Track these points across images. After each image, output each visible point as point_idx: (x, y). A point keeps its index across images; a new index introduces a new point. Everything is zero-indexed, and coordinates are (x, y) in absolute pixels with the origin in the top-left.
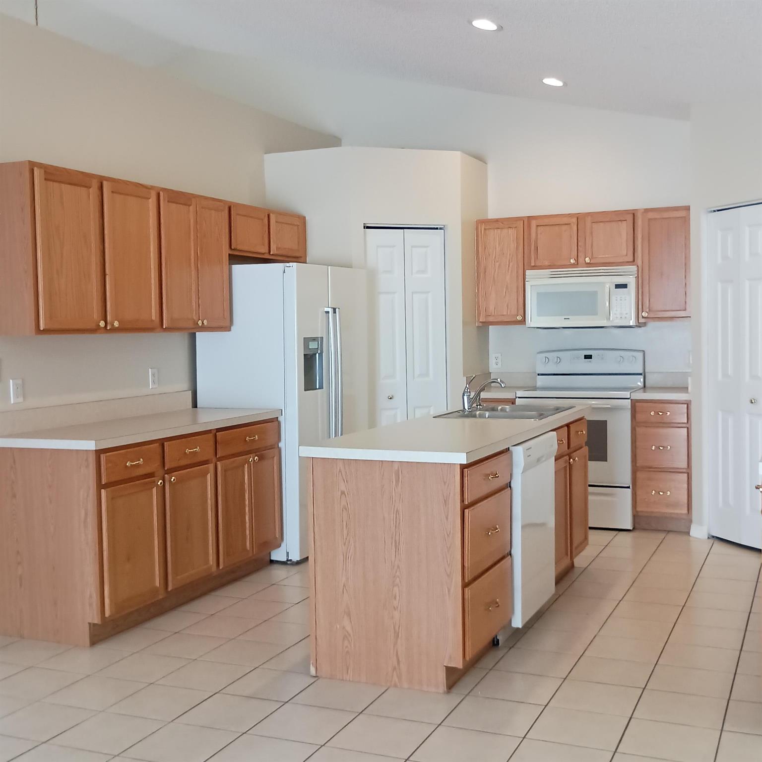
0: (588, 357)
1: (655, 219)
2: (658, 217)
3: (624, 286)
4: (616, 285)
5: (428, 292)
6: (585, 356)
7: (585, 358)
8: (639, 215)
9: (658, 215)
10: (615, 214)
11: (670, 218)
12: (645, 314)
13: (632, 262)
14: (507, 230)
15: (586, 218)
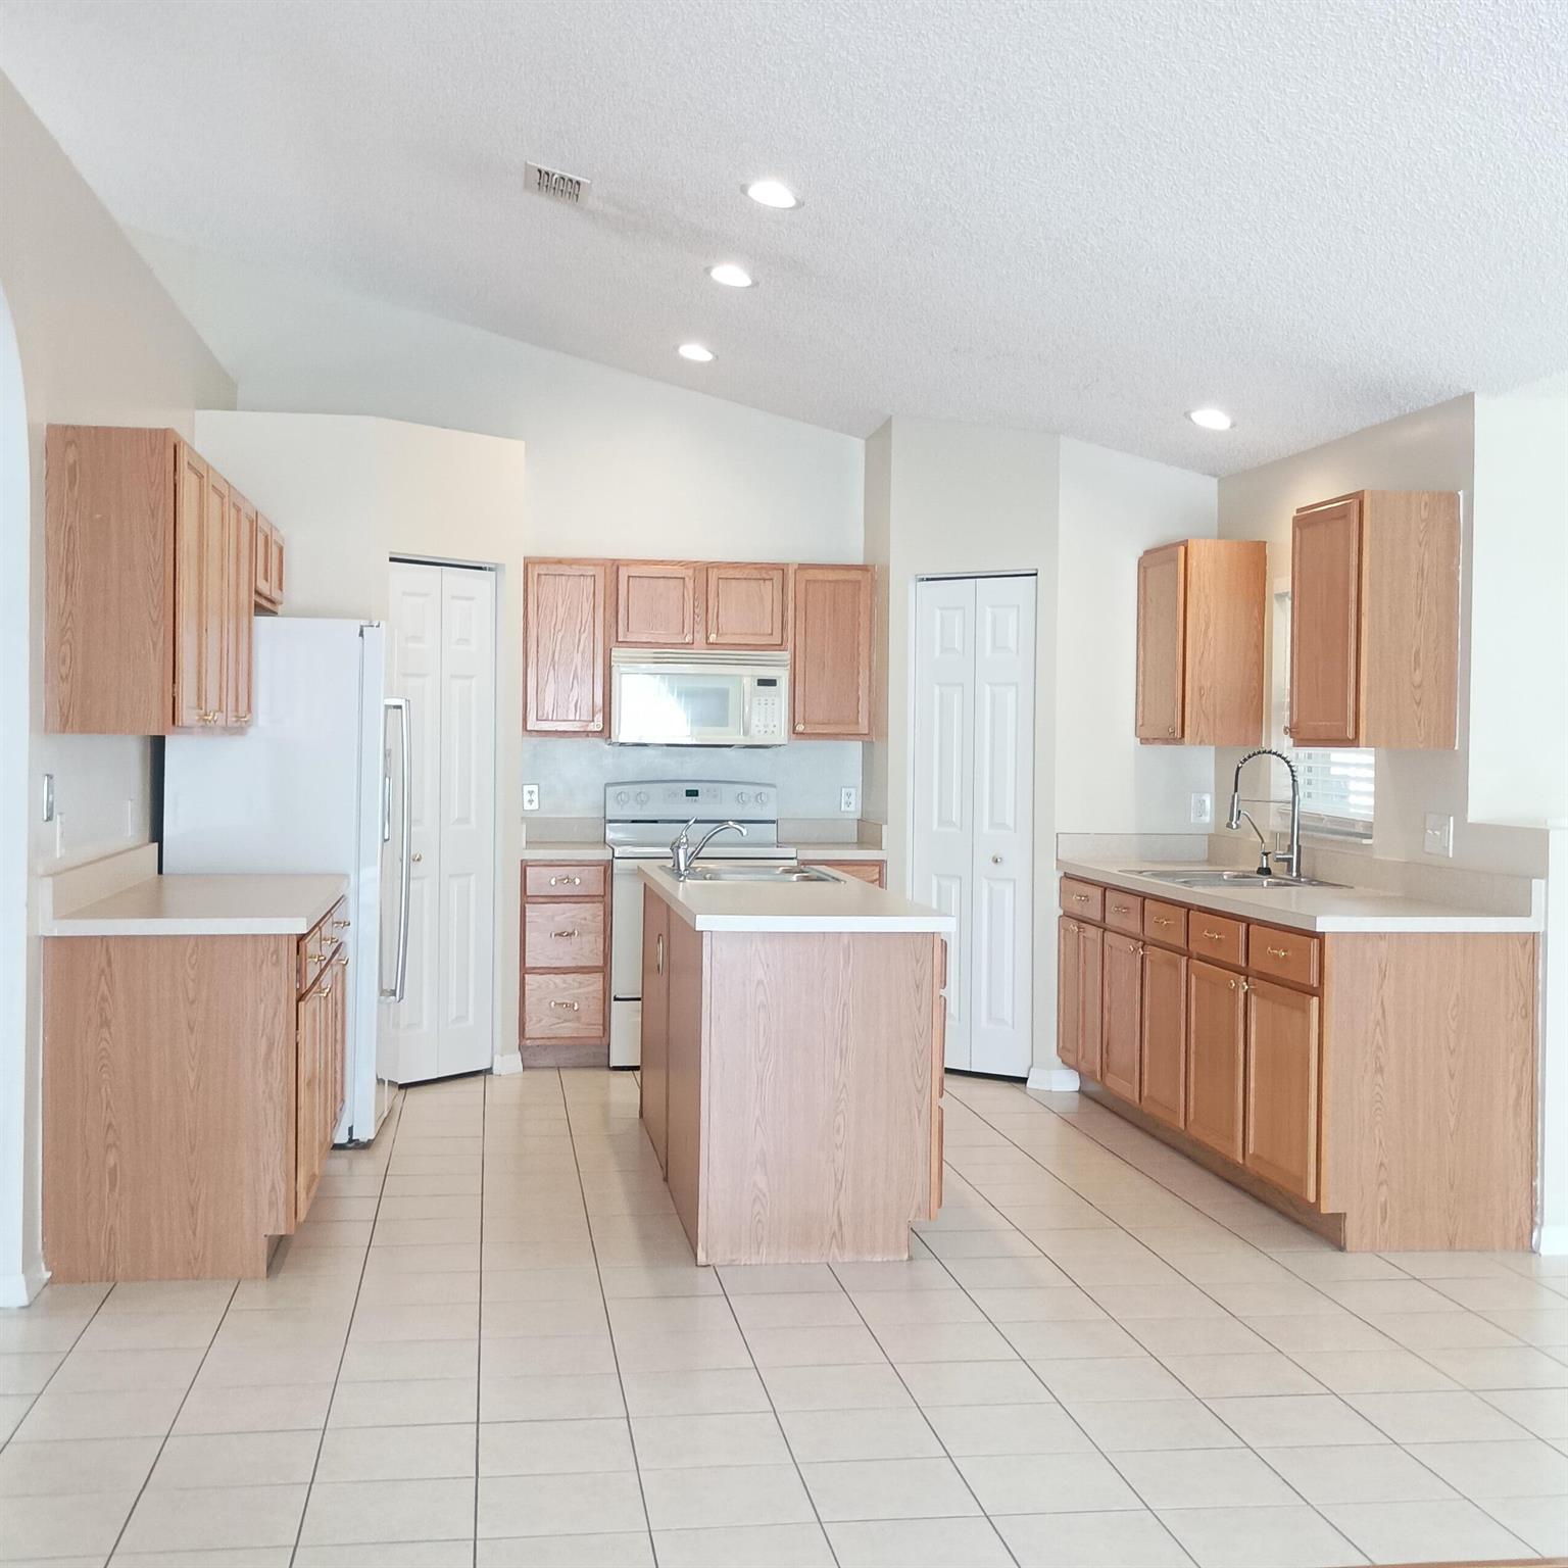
0: (692, 793)
1: (815, 581)
2: (820, 577)
3: (771, 683)
4: (759, 680)
5: (472, 677)
6: (687, 791)
7: (687, 795)
8: (791, 573)
9: (819, 575)
10: (756, 568)
11: (837, 582)
12: (800, 728)
13: (780, 646)
14: (576, 579)
15: (710, 571)
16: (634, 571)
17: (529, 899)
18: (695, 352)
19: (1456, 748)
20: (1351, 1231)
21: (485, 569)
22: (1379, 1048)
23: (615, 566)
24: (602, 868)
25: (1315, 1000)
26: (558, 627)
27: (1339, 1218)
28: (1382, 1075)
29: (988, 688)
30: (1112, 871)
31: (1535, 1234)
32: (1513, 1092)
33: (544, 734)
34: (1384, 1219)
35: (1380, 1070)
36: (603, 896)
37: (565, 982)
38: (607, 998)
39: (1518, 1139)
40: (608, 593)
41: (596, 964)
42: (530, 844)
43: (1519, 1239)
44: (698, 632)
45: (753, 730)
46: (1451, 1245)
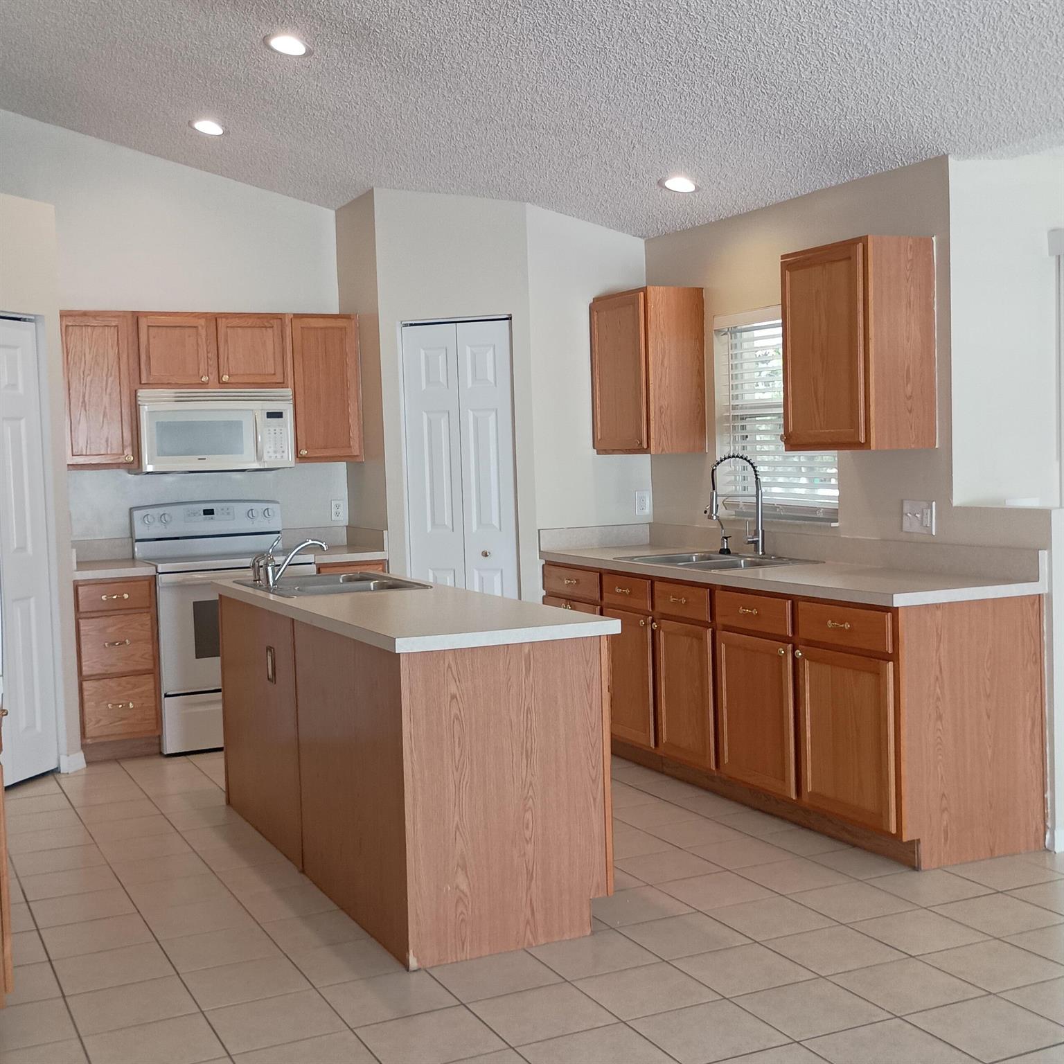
1: (308, 328)
5: (20, 419)
7: (205, 514)
8: (287, 321)
9: (314, 323)
10: (259, 318)
11: (326, 328)
12: (304, 452)
13: (282, 384)
14: (101, 329)
15: (219, 321)
16: (152, 320)
17: (82, 615)
18: (209, 127)
19: (937, 447)
20: (925, 854)
21: (25, 320)
22: (938, 699)
23: (136, 317)
24: (147, 583)
25: (891, 664)
26: (86, 372)
27: (914, 844)
28: (941, 721)
29: (471, 413)
30: (609, 558)
31: (1048, 836)
32: (1030, 723)
33: (79, 467)
34: (946, 840)
35: (940, 717)
36: (149, 607)
37: (119, 685)
38: (158, 695)
39: (1034, 762)
40: (130, 339)
41: (146, 667)
42: (82, 565)
43: (1037, 841)
44: (211, 374)
45: (266, 458)
46: (992, 855)
